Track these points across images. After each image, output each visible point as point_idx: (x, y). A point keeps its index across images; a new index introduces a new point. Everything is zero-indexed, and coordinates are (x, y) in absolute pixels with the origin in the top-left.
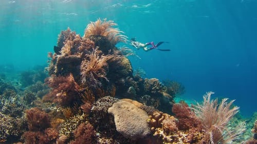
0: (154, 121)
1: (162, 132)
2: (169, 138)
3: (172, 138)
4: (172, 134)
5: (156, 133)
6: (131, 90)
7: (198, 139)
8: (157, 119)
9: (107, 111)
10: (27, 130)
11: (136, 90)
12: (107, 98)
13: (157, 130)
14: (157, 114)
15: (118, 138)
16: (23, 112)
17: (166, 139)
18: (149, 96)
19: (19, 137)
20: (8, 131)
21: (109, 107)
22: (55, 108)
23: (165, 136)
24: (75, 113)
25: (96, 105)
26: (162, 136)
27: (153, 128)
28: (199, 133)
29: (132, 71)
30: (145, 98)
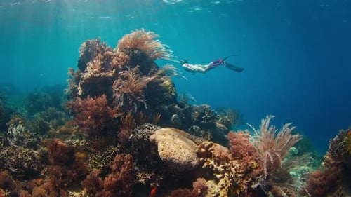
0: (203, 150)
1: (212, 162)
2: (220, 168)
3: (223, 167)
4: (223, 164)
5: (205, 164)
6: (175, 118)
7: (253, 169)
8: (207, 148)
9: (148, 139)
10: (48, 164)
11: (181, 118)
12: (147, 125)
13: (207, 161)
14: (207, 143)
15: (161, 172)
16: (38, 145)
17: (216, 169)
18: (198, 128)
19: (39, 172)
20: (25, 164)
21: (151, 134)
22: (77, 141)
23: (215, 166)
24: (108, 144)
25: (134, 133)
26: (213, 167)
27: (202, 159)
28: (254, 162)
29: (176, 94)
30: (192, 129)
